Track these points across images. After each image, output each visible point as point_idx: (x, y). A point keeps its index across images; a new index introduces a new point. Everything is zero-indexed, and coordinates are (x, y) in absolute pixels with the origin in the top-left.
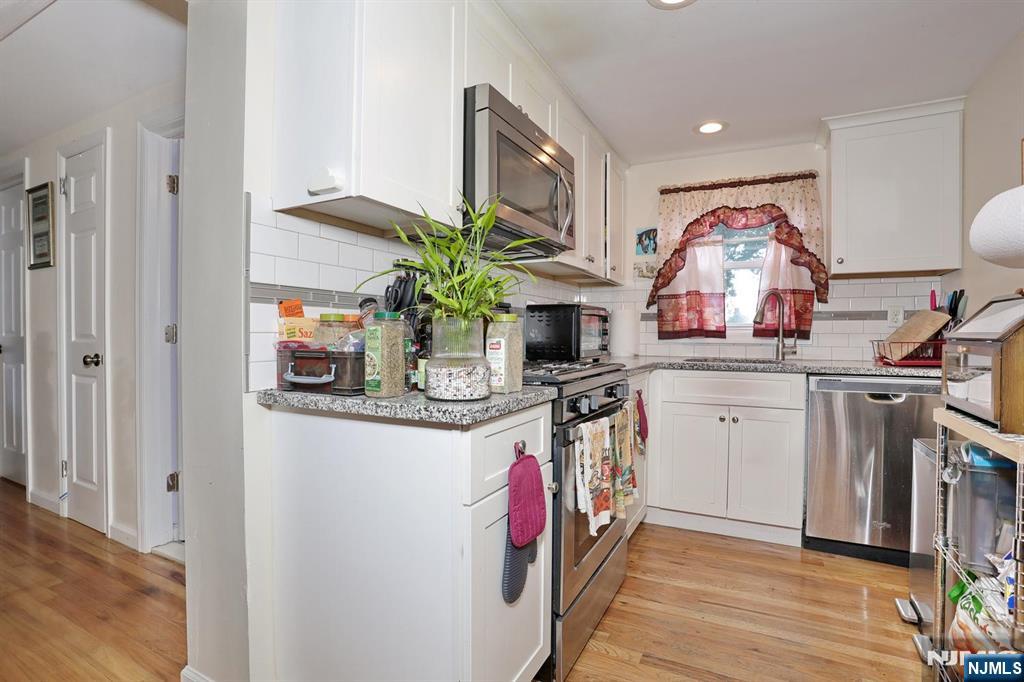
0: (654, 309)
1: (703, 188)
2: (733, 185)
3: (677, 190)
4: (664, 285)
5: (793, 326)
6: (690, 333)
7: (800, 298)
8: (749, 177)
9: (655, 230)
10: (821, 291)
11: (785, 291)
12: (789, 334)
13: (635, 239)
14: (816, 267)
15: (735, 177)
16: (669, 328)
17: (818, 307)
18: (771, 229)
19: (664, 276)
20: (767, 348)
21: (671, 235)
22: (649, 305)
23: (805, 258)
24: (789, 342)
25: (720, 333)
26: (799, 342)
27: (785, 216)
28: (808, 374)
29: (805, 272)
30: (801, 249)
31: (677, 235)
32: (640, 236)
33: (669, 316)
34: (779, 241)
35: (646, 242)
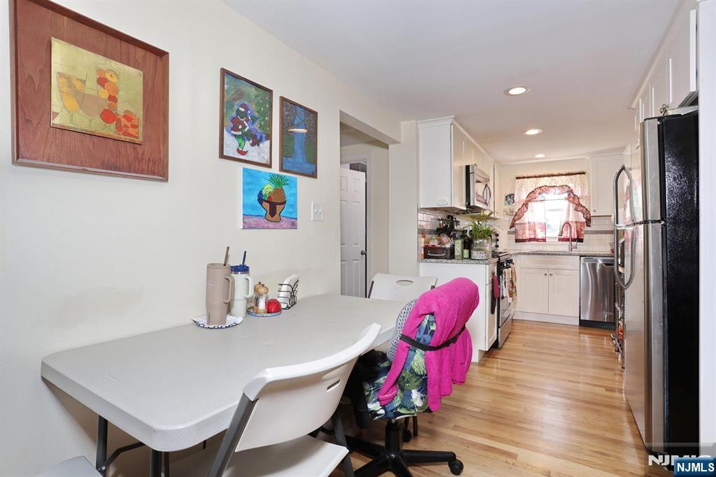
0: (513, 229)
1: (535, 177)
2: (549, 176)
3: (524, 178)
4: (518, 219)
5: (576, 237)
6: (530, 240)
7: (579, 225)
8: (556, 173)
9: (513, 194)
10: (588, 222)
11: (572, 222)
12: (574, 240)
13: (504, 198)
14: (586, 212)
15: (550, 173)
16: (520, 238)
17: (587, 228)
18: (566, 195)
19: (517, 216)
20: (565, 247)
21: (521, 196)
22: (511, 227)
23: (580, 208)
24: (574, 243)
25: (544, 240)
26: (578, 243)
27: (572, 190)
28: (581, 256)
29: (581, 214)
30: (579, 205)
31: (524, 197)
32: (506, 197)
33: (520, 232)
34: (569, 201)
35: (509, 200)
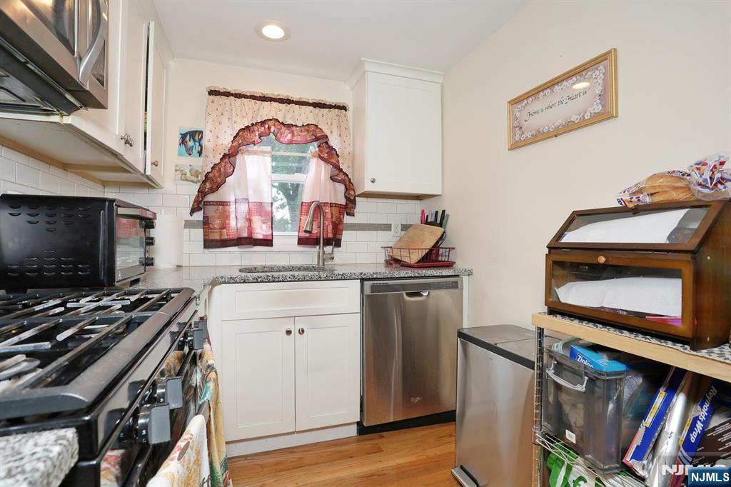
0: (199, 216)
1: (253, 97)
2: (281, 101)
3: (227, 94)
4: (213, 190)
5: (330, 235)
6: (239, 242)
7: (335, 210)
8: (295, 97)
9: (201, 132)
10: (349, 206)
11: (325, 204)
12: (328, 242)
13: (178, 139)
14: (349, 185)
15: (284, 94)
16: (216, 236)
17: (347, 219)
18: (313, 148)
19: (212, 182)
20: (309, 256)
21: (219, 138)
22: (193, 211)
23: (341, 177)
24: (328, 249)
25: (267, 242)
26: (336, 249)
27: (327, 137)
28: (362, 280)
29: (341, 188)
30: (337, 167)
31: (226, 140)
32: (184, 136)
33: (217, 223)
34: (322, 158)
35: (191, 143)
